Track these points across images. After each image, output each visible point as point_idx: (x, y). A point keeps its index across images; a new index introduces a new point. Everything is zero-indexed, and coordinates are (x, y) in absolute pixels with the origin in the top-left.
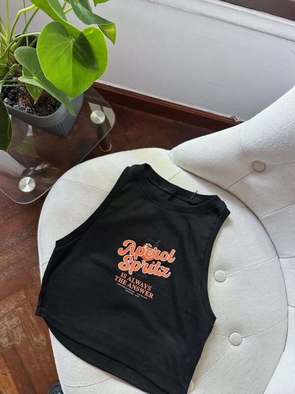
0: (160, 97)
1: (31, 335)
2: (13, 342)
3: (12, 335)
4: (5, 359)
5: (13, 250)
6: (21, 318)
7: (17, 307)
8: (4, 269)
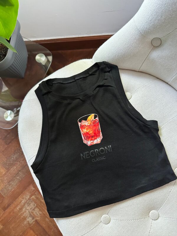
0: (78, 35)
1: (45, 211)
2: (35, 219)
3: (33, 214)
4: (33, 231)
5: (17, 162)
6: (36, 203)
7: (31, 196)
8: (16, 175)
